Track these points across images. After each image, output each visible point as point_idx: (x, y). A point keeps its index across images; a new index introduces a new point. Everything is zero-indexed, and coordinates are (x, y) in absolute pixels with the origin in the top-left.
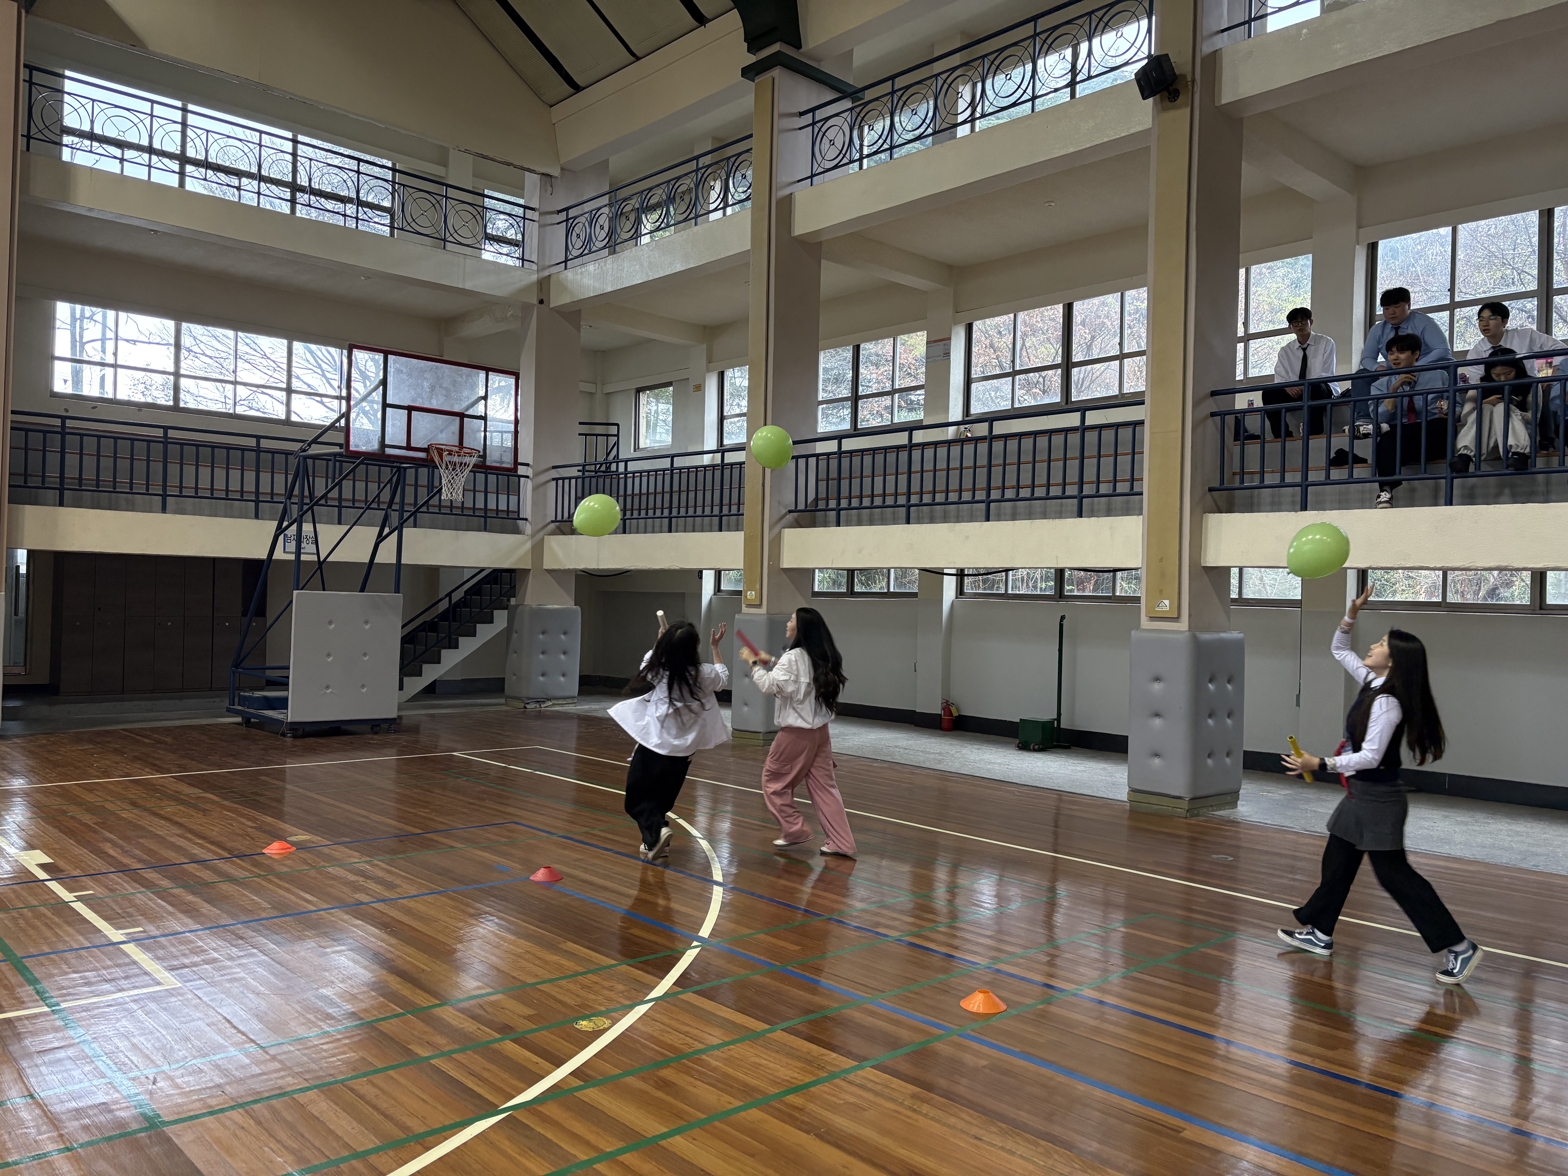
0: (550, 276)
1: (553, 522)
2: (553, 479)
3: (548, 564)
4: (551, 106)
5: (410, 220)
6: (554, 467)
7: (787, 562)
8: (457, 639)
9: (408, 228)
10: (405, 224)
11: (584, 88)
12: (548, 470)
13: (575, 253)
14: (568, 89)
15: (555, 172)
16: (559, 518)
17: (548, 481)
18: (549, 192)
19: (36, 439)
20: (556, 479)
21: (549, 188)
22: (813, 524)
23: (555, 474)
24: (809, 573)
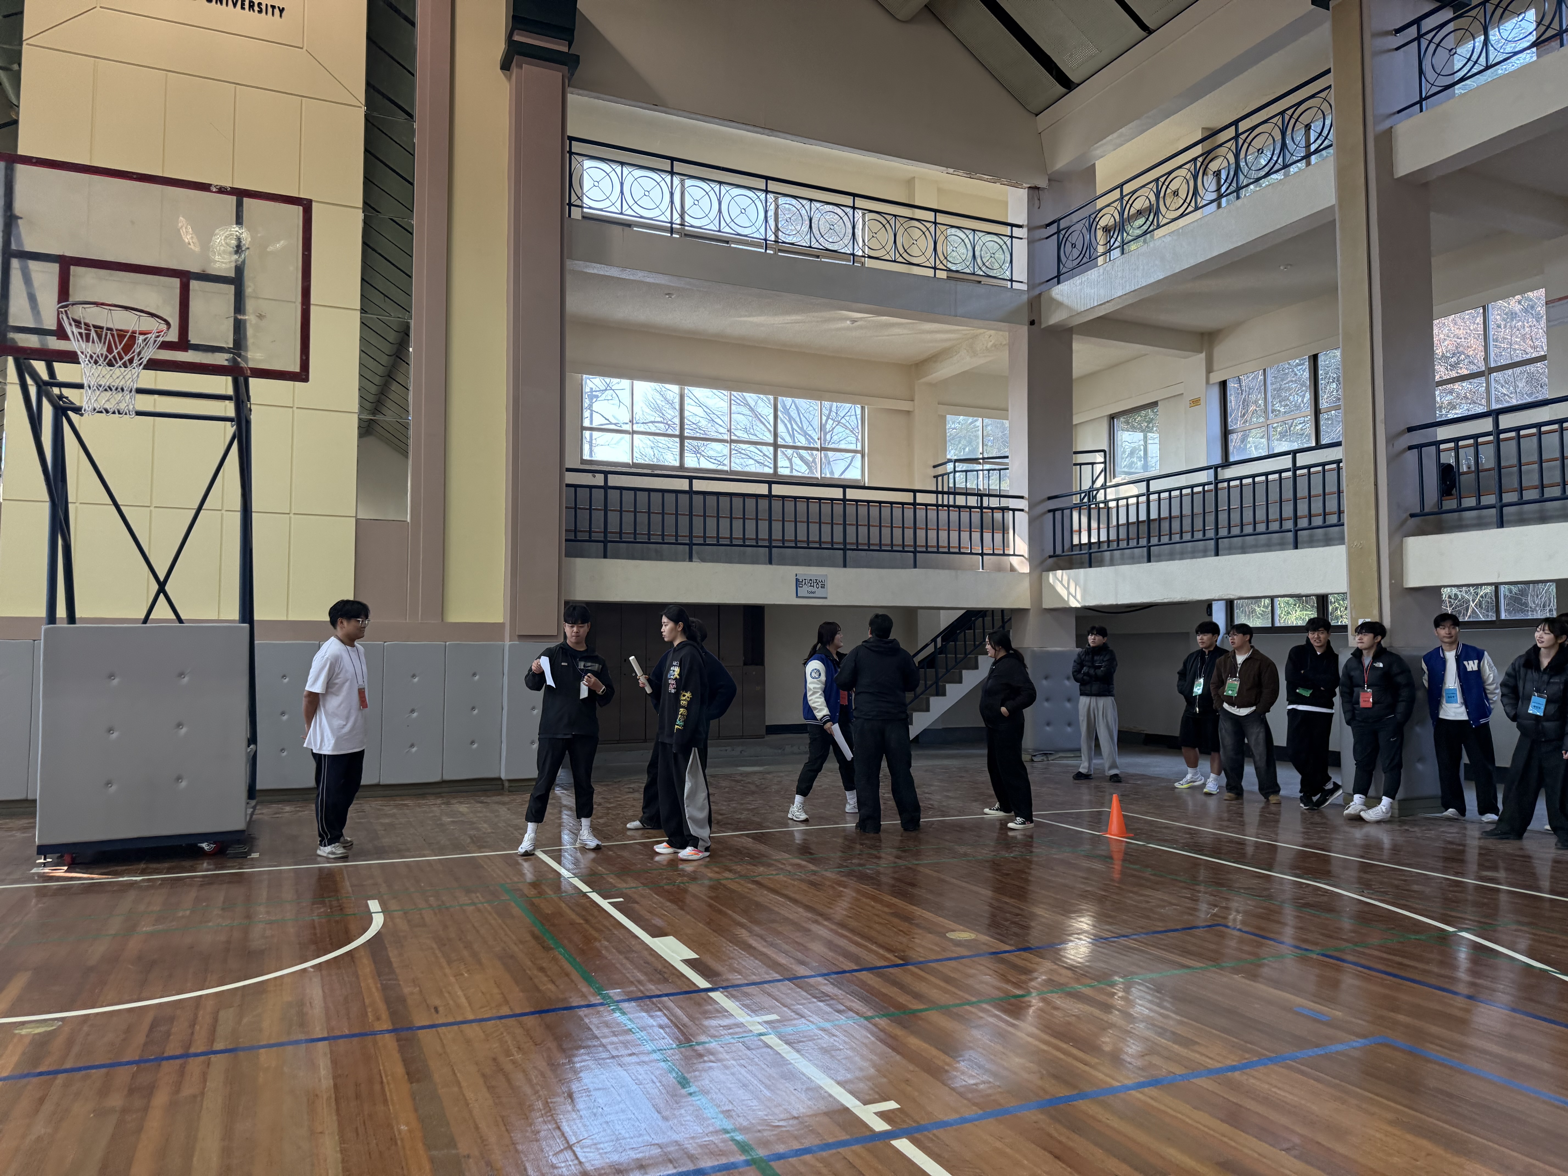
0: (1040, 294)
1: (1050, 557)
2: (1050, 511)
3: (1047, 604)
4: (1037, 115)
5: (901, 251)
6: (1050, 498)
7: (1414, 580)
8: (944, 687)
9: (901, 259)
10: (898, 255)
11: (1079, 85)
12: (1043, 501)
13: (1070, 265)
14: (1060, 89)
15: (1042, 183)
16: (1059, 551)
17: (1044, 513)
18: (1037, 206)
19: (583, 494)
20: (1053, 511)
21: (1037, 202)
22: (1440, 529)
23: (1053, 504)
24: (1436, 591)
